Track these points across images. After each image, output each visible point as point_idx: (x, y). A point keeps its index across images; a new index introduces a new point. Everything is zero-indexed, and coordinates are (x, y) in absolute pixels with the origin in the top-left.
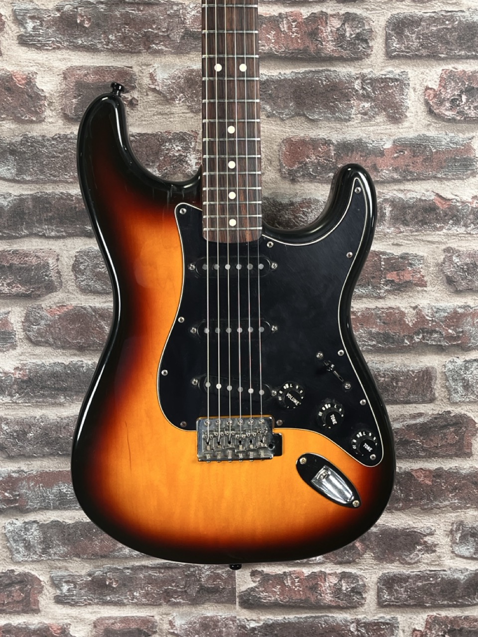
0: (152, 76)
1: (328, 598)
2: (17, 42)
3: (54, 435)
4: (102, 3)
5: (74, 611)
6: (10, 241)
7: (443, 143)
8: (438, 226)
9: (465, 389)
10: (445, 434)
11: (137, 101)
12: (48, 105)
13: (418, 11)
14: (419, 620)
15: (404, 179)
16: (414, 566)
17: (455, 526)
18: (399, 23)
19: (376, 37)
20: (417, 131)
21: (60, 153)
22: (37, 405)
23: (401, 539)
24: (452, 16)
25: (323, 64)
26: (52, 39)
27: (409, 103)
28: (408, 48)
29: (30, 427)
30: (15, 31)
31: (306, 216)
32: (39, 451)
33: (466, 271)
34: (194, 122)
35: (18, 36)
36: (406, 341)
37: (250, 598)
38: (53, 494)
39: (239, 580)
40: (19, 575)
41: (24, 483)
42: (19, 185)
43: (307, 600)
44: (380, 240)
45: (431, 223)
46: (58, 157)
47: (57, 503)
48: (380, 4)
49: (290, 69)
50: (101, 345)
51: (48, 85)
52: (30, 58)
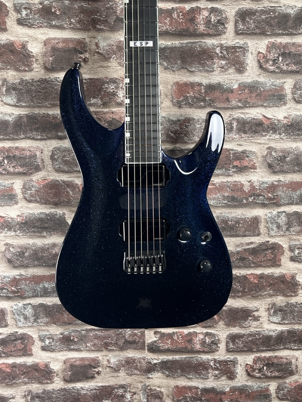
0: (97, 45)
1: (198, 347)
2: (16, 23)
3: (40, 254)
5: (52, 355)
6: (14, 141)
7: (268, 85)
8: (264, 134)
9: (277, 228)
10: (266, 254)
11: (88, 59)
12: (35, 61)
13: (254, 6)
14: (249, 359)
15: (245, 107)
16: (247, 329)
17: (271, 306)
18: (243, 13)
19: (229, 22)
20: (253, 78)
21: (43, 90)
22: (30, 237)
23: (240, 313)
24: (274, 10)
25: (197, 38)
26: (37, 21)
27: (248, 61)
28: (248, 29)
29: (27, 250)
30: (15, 16)
31: (187, 128)
32: (31, 263)
33: (278, 161)
34: (122, 72)
35: (17, 19)
36: (244, 201)
37: (154, 347)
38: (40, 288)
39: (148, 336)
40: (20, 334)
41: (23, 281)
42: (19, 108)
43: (186, 348)
44: (230, 142)
45: (260, 132)
46: (41, 92)
47: (43, 293)
48: (232, 2)
49: (178, 41)
50: (68, 202)
51: (35, 49)
52: (24, 32)
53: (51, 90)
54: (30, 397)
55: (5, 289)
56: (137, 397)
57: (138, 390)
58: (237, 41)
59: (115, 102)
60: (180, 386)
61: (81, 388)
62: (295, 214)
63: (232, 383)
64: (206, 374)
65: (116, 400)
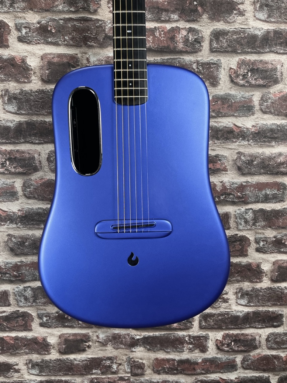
0: (88, 59)
1: (175, 325)
2: (17, 40)
4: (61, 19)
5: (49, 330)
6: (14, 145)
7: (238, 98)
8: (234, 140)
9: (245, 223)
10: (235, 245)
12: (33, 73)
13: (227, 27)
14: (219, 335)
15: (218, 116)
16: (217, 309)
17: (238, 290)
18: (217, 34)
19: (205, 41)
20: (225, 91)
21: (40, 99)
22: (30, 229)
24: (244, 30)
25: (177, 55)
26: (35, 38)
27: (221, 76)
28: (222, 47)
29: (26, 240)
30: (16, 34)
32: (31, 252)
33: (247, 164)
35: (18, 37)
36: (217, 199)
40: (22, 312)
41: (24, 267)
42: (19, 116)
45: (231, 139)
46: (39, 101)
48: (208, 23)
49: (160, 57)
51: (33, 63)
52: (24, 48)
53: (48, 100)
54: (30, 365)
55: (8, 274)
56: (122, 368)
57: (123, 361)
58: (212, 58)
60: (159, 359)
61: (74, 359)
62: (261, 211)
63: (204, 355)
64: (182, 347)
65: (104, 370)
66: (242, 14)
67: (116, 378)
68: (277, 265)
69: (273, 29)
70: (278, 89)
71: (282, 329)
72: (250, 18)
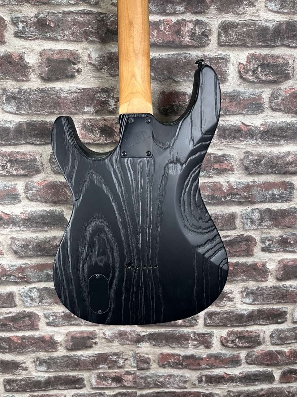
0: (89, 56)
1: (180, 322)
2: (14, 35)
3: (43, 246)
4: (60, 13)
5: (56, 329)
6: (15, 146)
7: (247, 95)
8: (242, 139)
9: (251, 223)
10: (241, 246)
11: (82, 70)
12: (32, 71)
13: (236, 19)
14: (224, 332)
15: (225, 114)
16: (223, 308)
17: (243, 289)
18: (225, 26)
19: (213, 34)
20: (233, 88)
21: (40, 99)
22: (33, 231)
24: (255, 22)
25: (183, 49)
26: (33, 34)
27: (229, 72)
28: (230, 40)
29: (30, 242)
30: (13, 29)
32: (35, 254)
33: (254, 164)
34: (113, 82)
35: (14, 32)
36: (223, 199)
38: (43, 274)
40: (28, 313)
41: (29, 269)
42: (18, 116)
44: (212, 147)
45: (238, 138)
46: (39, 101)
47: (46, 279)
48: (216, 15)
49: (165, 52)
50: (66, 201)
51: (31, 59)
52: (21, 44)
53: (48, 99)
54: (38, 363)
55: (13, 275)
56: (128, 362)
57: (129, 357)
58: (220, 52)
59: (107, 110)
60: (165, 354)
61: (81, 355)
62: (267, 211)
63: (208, 351)
64: (187, 344)
65: (111, 365)
66: (253, 5)
67: (122, 372)
68: (282, 264)
69: (286, 21)
70: (289, 85)
71: (286, 326)
72: (261, 9)
